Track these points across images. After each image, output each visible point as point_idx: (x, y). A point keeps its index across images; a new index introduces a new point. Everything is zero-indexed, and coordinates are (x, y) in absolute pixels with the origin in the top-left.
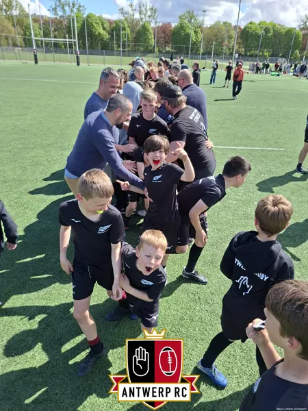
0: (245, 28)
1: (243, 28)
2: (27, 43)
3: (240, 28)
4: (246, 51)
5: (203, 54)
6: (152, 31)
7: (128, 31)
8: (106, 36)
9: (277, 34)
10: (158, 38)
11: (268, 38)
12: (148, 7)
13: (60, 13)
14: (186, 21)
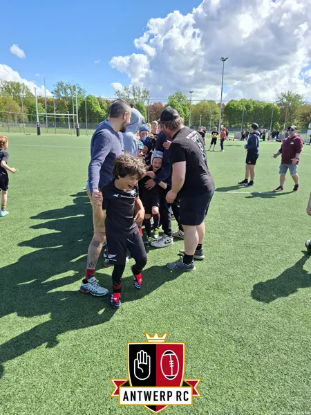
0: (228, 105)
1: (226, 104)
2: (32, 119)
3: (223, 104)
4: (230, 124)
6: (145, 110)
8: (103, 113)
9: (257, 110)
10: (150, 115)
11: (249, 113)
12: (141, 90)
13: (63, 95)
14: (176, 100)
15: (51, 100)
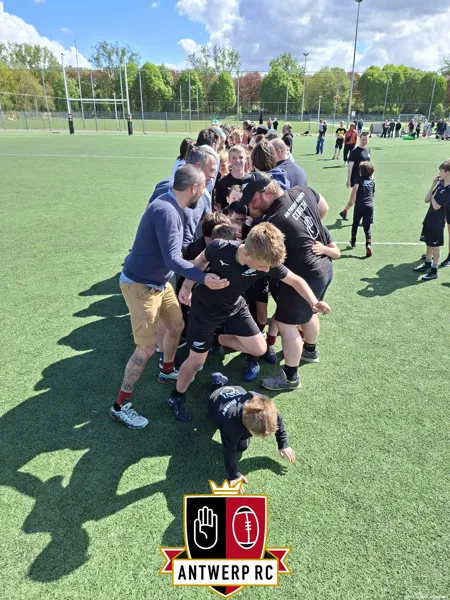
0: (365, 75)
1: (361, 75)
2: (60, 106)
3: (356, 75)
4: (366, 107)
5: (306, 113)
6: (232, 84)
7: (200, 84)
8: (169, 92)
9: (411, 82)
10: (241, 93)
11: (397, 89)
12: (227, 52)
13: (105, 64)
14: (280, 68)
15: (87, 73)
